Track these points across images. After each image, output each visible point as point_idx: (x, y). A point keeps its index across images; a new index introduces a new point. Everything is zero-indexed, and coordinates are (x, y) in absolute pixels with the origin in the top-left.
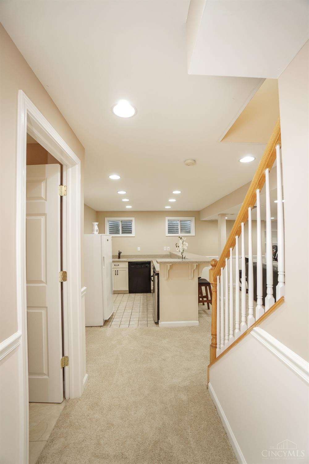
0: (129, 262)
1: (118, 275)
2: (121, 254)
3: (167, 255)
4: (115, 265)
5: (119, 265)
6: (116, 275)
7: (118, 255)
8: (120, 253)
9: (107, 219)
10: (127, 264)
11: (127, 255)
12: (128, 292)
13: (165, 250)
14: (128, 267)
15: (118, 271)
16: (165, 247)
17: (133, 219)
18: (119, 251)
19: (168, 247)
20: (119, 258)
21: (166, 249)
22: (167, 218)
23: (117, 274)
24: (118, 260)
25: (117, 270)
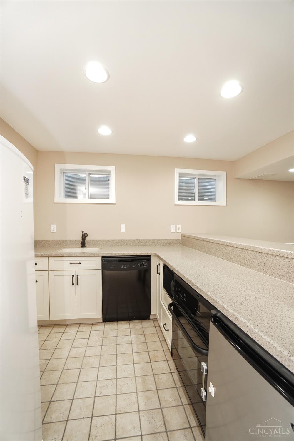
0: (103, 257)
1: (78, 284)
2: (87, 238)
3: (177, 240)
4: (71, 263)
5: (80, 263)
6: (73, 284)
7: (81, 239)
8: (84, 236)
9: (58, 167)
10: (99, 260)
11: (100, 241)
12: (102, 321)
13: (172, 231)
14: (101, 268)
15: (78, 276)
16: (172, 226)
17: (112, 169)
18: (83, 232)
19: (179, 226)
20: (83, 245)
21: (174, 228)
22: (177, 171)
23: (75, 282)
24: (79, 250)
25: (75, 274)
